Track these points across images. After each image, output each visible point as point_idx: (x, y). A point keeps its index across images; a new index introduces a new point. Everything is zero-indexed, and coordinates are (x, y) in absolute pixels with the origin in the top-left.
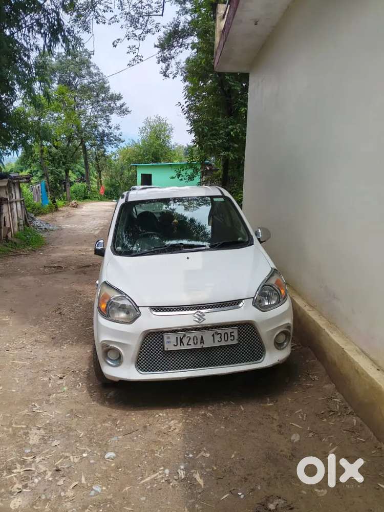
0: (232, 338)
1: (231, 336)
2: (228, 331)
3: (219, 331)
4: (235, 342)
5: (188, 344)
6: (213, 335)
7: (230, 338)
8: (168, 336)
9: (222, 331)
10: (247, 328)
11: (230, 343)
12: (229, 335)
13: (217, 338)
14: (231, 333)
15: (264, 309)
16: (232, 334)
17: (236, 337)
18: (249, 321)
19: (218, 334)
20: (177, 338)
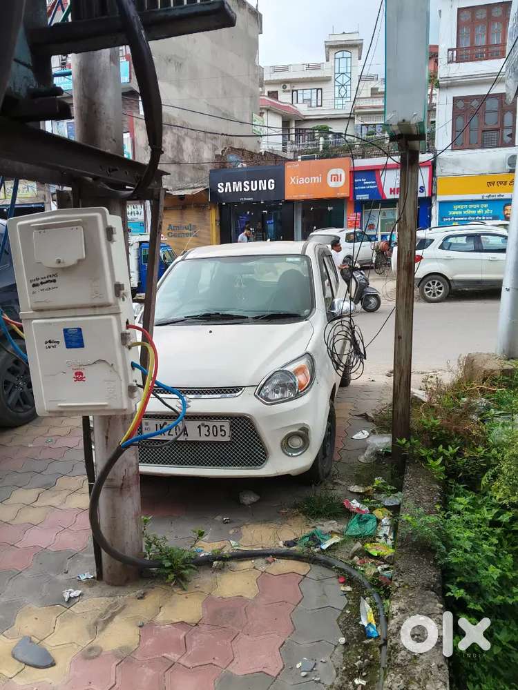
0: (223, 433)
1: (221, 430)
2: (218, 424)
3: (206, 423)
4: (227, 439)
5: (169, 434)
6: (199, 427)
7: (219, 433)
8: (147, 421)
9: (211, 424)
10: (242, 424)
11: (219, 438)
12: (219, 429)
13: (204, 430)
14: (221, 426)
15: (267, 400)
16: (223, 428)
17: (228, 432)
18: (245, 414)
19: (206, 426)
20: (156, 425)
